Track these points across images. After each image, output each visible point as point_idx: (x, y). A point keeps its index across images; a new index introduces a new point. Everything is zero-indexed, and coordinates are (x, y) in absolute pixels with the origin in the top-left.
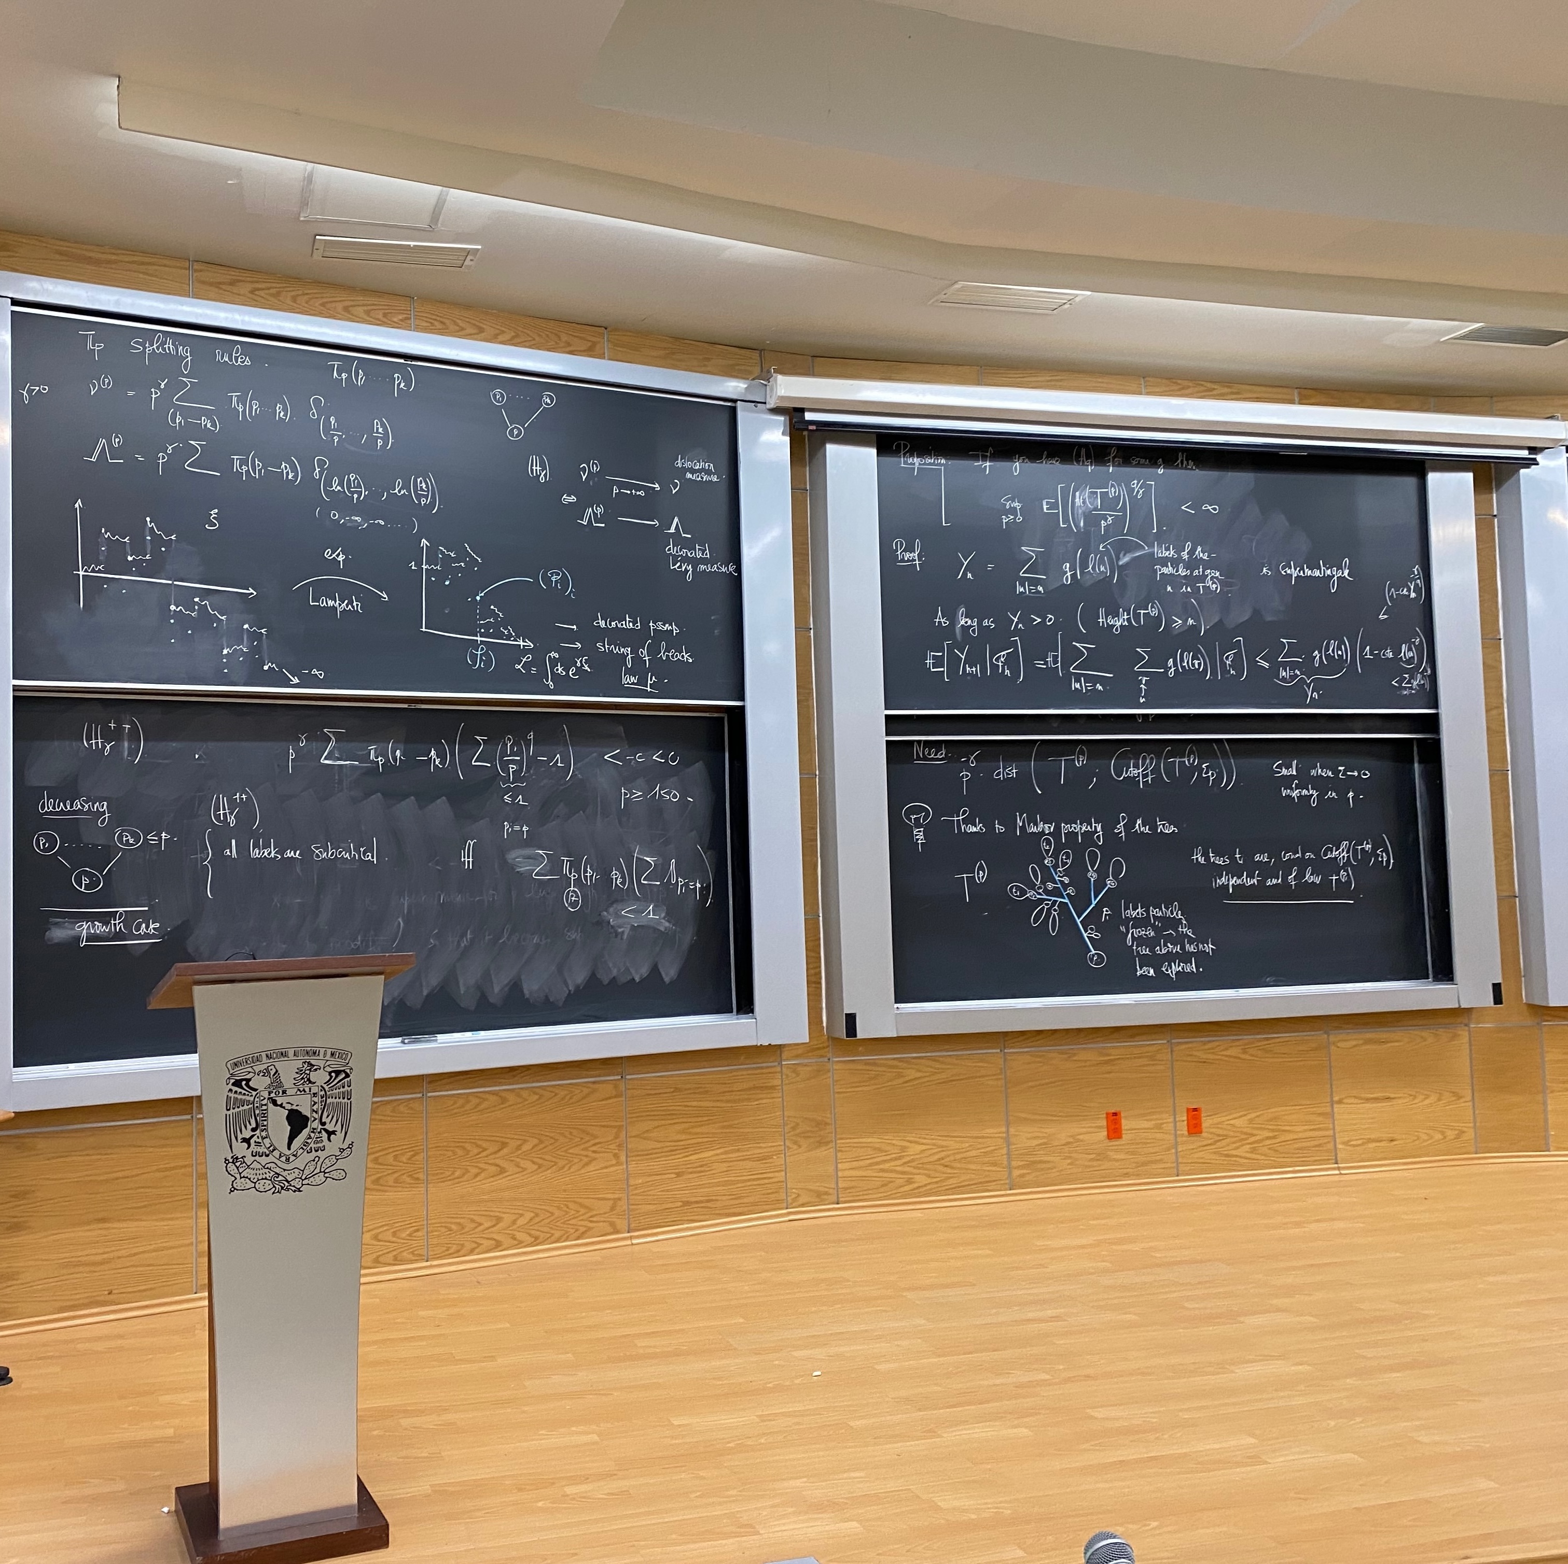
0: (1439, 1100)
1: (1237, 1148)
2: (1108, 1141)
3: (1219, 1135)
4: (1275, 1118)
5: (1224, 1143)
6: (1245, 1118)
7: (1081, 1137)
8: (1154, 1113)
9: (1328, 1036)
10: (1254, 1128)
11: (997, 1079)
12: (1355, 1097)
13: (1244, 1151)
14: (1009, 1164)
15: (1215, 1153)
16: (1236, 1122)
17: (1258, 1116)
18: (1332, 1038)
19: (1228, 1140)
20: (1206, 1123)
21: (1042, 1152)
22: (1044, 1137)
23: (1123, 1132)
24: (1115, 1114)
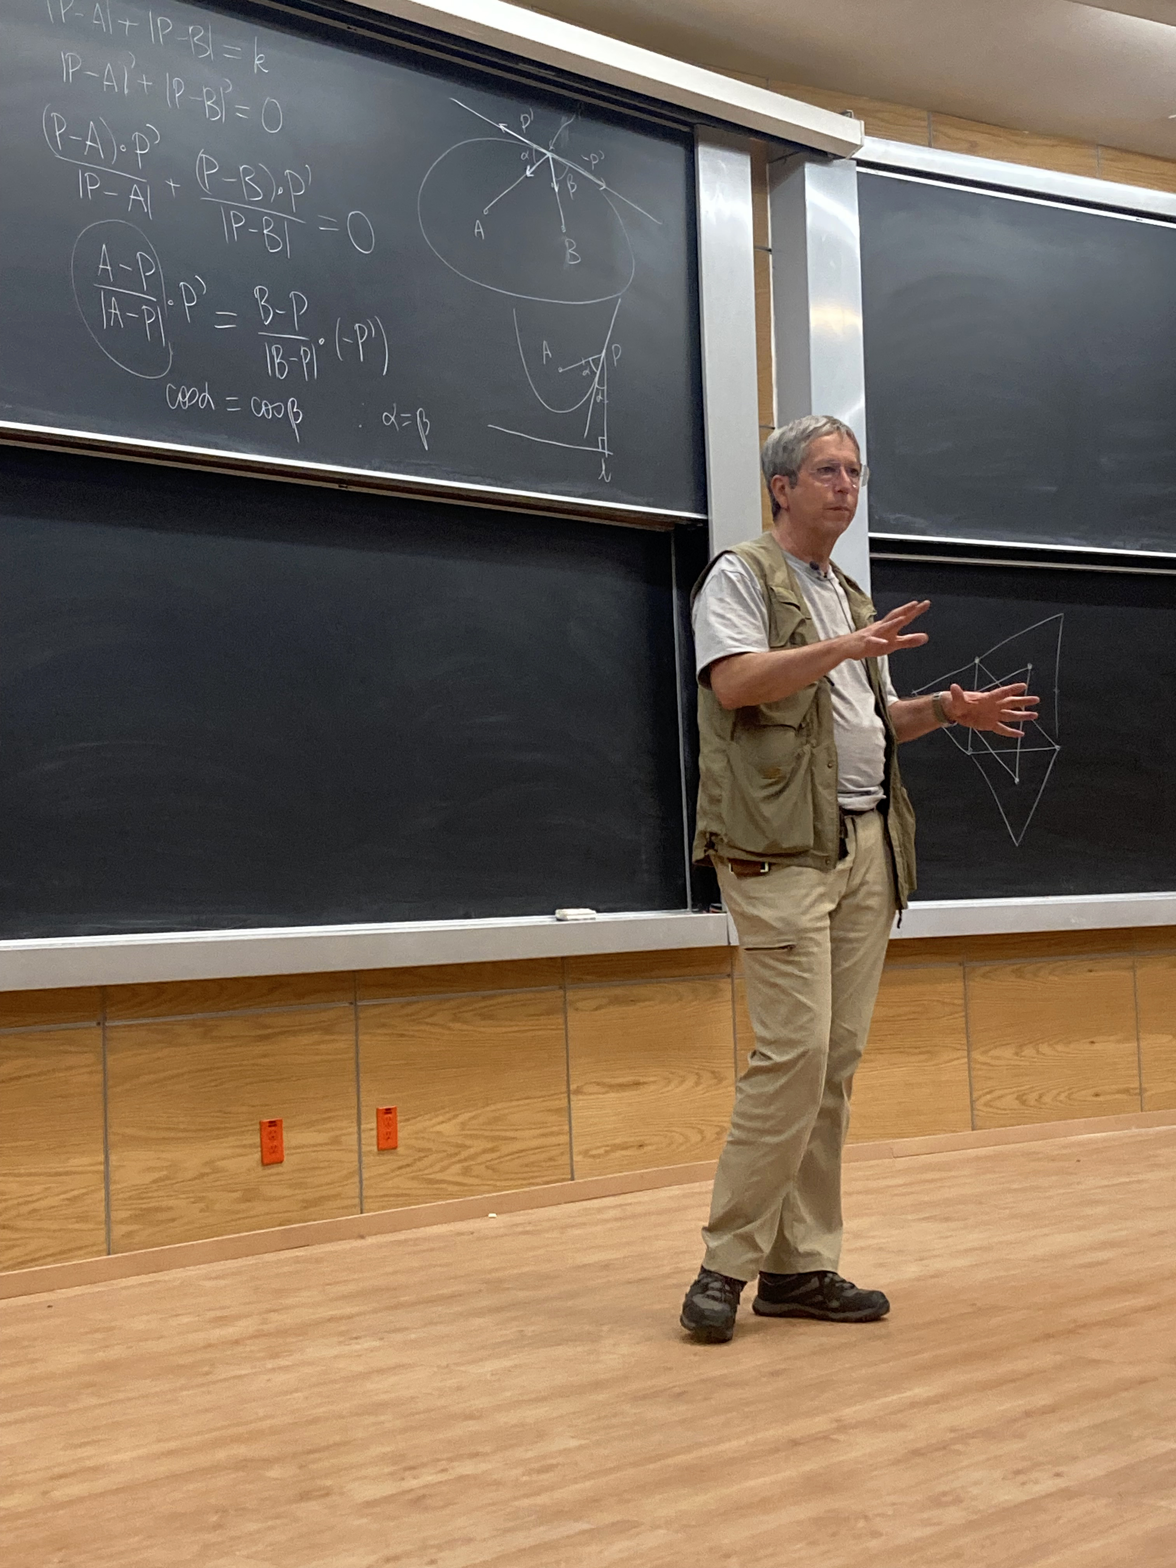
0: (697, 1084)
1: (443, 1169)
2: (260, 1168)
3: (420, 1150)
4: (496, 1120)
5: (426, 1162)
6: (454, 1121)
7: (220, 1164)
8: (329, 1119)
9: (565, 991)
10: (466, 1136)
11: (91, 1073)
12: (598, 1084)
13: (453, 1172)
14: (108, 1216)
15: (413, 1178)
16: (446, 1128)
17: (473, 1118)
18: (570, 995)
19: (433, 1157)
20: (404, 1132)
21: (161, 1193)
22: (161, 1169)
23: (285, 1152)
24: (272, 1124)
